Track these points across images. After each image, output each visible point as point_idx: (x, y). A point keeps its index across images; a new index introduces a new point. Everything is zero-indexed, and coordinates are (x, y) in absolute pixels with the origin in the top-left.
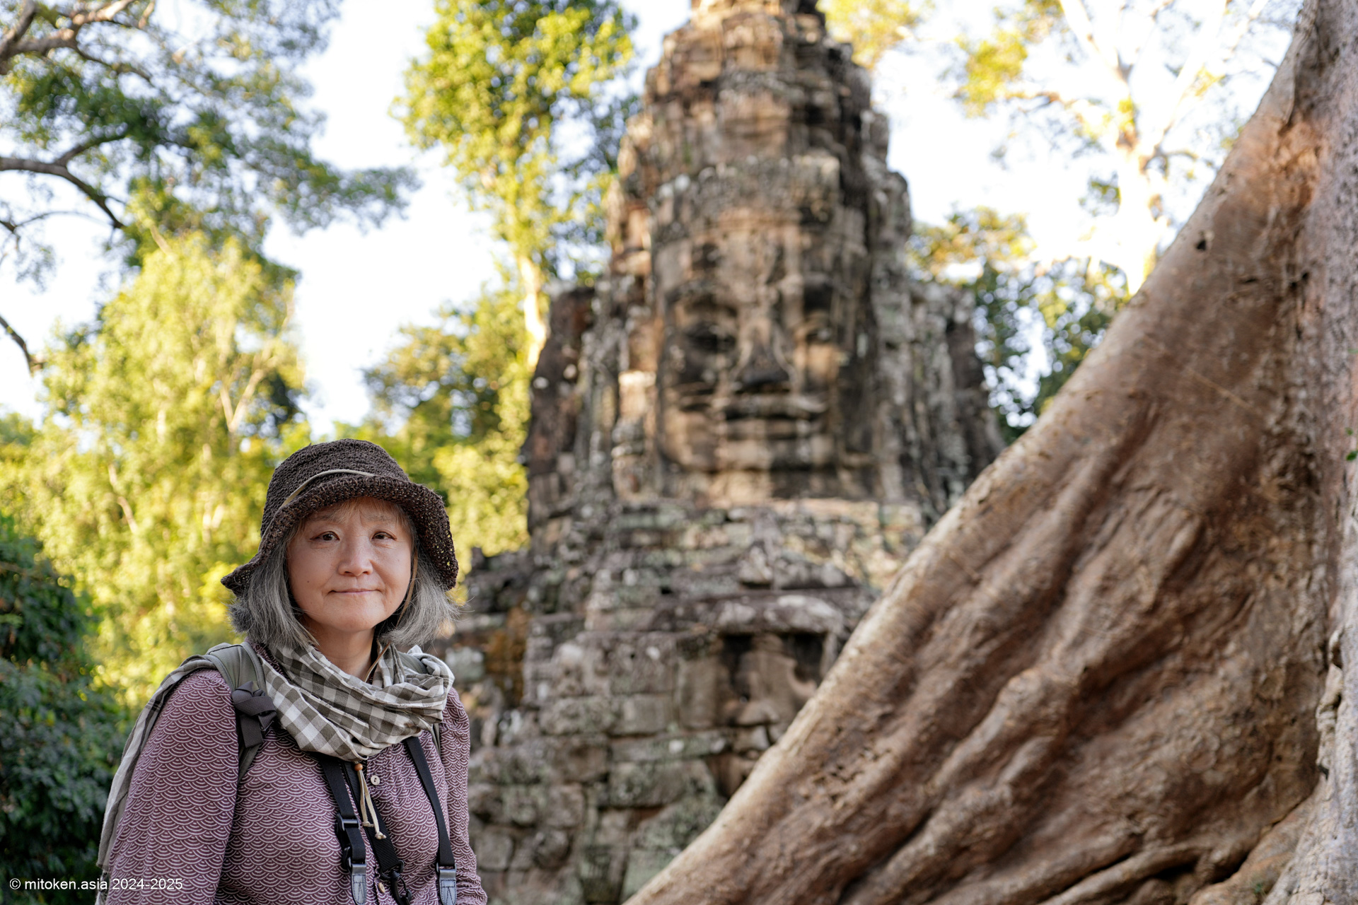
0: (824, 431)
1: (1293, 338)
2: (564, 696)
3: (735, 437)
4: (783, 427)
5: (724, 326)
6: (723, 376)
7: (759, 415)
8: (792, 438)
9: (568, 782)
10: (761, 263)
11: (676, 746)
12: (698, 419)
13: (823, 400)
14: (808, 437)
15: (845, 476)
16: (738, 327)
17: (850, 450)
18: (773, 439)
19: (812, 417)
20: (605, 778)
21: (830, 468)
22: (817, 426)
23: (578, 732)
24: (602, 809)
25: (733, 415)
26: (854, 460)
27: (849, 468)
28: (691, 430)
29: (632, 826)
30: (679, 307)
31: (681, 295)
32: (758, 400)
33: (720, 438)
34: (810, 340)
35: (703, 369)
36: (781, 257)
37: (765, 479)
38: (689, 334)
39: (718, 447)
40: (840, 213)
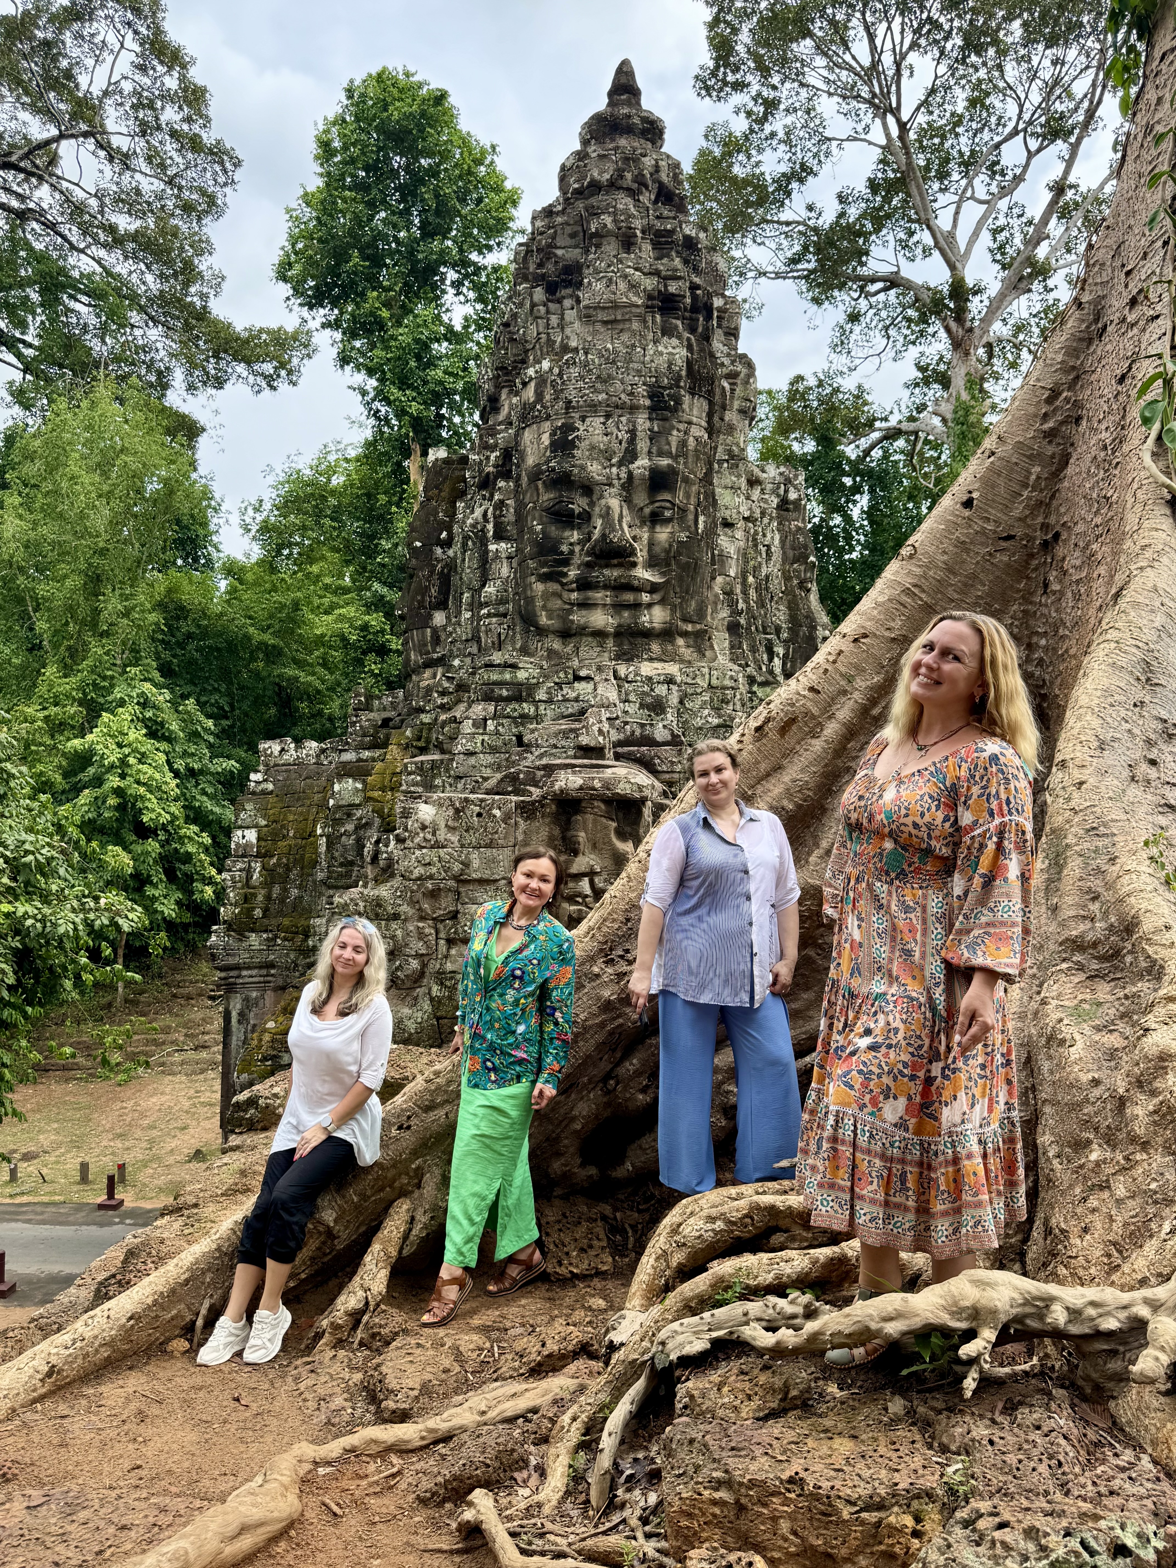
0: (662, 602)
1: (1040, 591)
3: (585, 605)
4: (629, 597)
5: (579, 504)
6: (577, 549)
7: (606, 587)
8: (636, 606)
9: (422, 918)
10: (615, 446)
12: (556, 587)
13: (663, 574)
14: (650, 606)
15: (680, 642)
16: (592, 504)
17: (686, 620)
18: (618, 607)
19: (653, 588)
20: (454, 916)
21: (667, 634)
22: (657, 597)
25: (584, 585)
26: (690, 628)
27: (685, 634)
28: (546, 596)
30: (540, 484)
31: (542, 472)
32: (607, 572)
33: (573, 604)
34: (655, 519)
35: (559, 541)
36: (632, 440)
37: (610, 643)
38: (547, 510)
39: (570, 612)
40: (687, 399)
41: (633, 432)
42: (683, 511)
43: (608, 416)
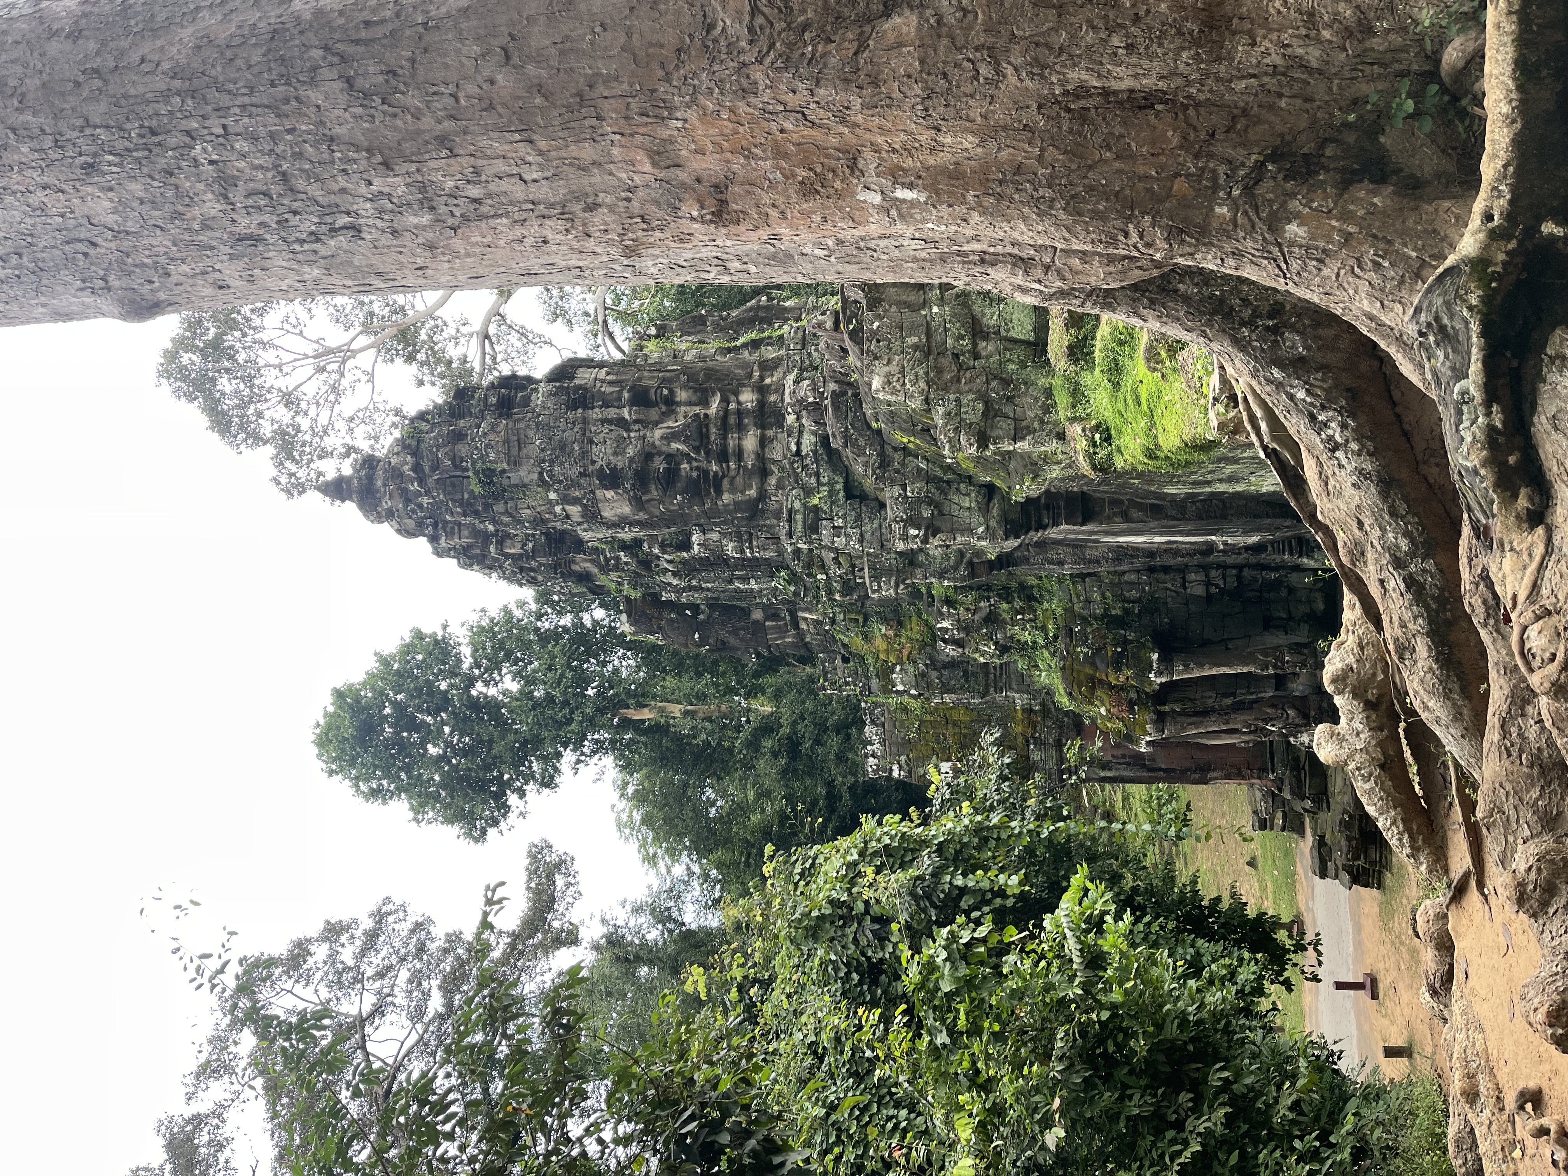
0: (736, 394)
2: (904, 384)
3: (740, 454)
4: (732, 420)
5: (659, 465)
6: (695, 464)
7: (725, 438)
8: (739, 413)
9: (959, 381)
10: (613, 435)
11: (935, 309)
12: (725, 483)
13: (714, 394)
14: (739, 403)
15: (768, 381)
16: (660, 453)
17: (750, 376)
18: (741, 428)
19: (725, 400)
20: (956, 356)
21: (762, 390)
22: (732, 398)
23: (927, 373)
24: (976, 356)
25: (723, 456)
26: (757, 374)
27: (762, 378)
28: (733, 490)
29: (986, 337)
30: (644, 498)
31: (635, 495)
32: (713, 438)
33: (739, 466)
34: (670, 402)
35: (689, 478)
36: (609, 422)
37: (770, 433)
38: (665, 490)
39: (745, 467)
40: (577, 382)
41: (604, 421)
42: (664, 379)
43: (591, 442)
